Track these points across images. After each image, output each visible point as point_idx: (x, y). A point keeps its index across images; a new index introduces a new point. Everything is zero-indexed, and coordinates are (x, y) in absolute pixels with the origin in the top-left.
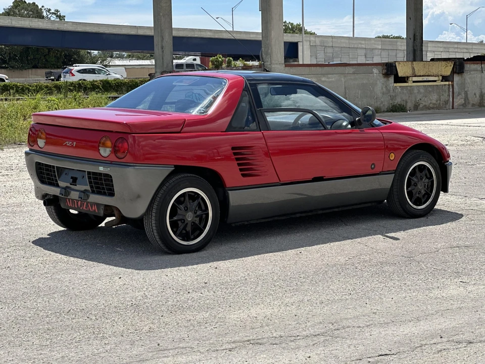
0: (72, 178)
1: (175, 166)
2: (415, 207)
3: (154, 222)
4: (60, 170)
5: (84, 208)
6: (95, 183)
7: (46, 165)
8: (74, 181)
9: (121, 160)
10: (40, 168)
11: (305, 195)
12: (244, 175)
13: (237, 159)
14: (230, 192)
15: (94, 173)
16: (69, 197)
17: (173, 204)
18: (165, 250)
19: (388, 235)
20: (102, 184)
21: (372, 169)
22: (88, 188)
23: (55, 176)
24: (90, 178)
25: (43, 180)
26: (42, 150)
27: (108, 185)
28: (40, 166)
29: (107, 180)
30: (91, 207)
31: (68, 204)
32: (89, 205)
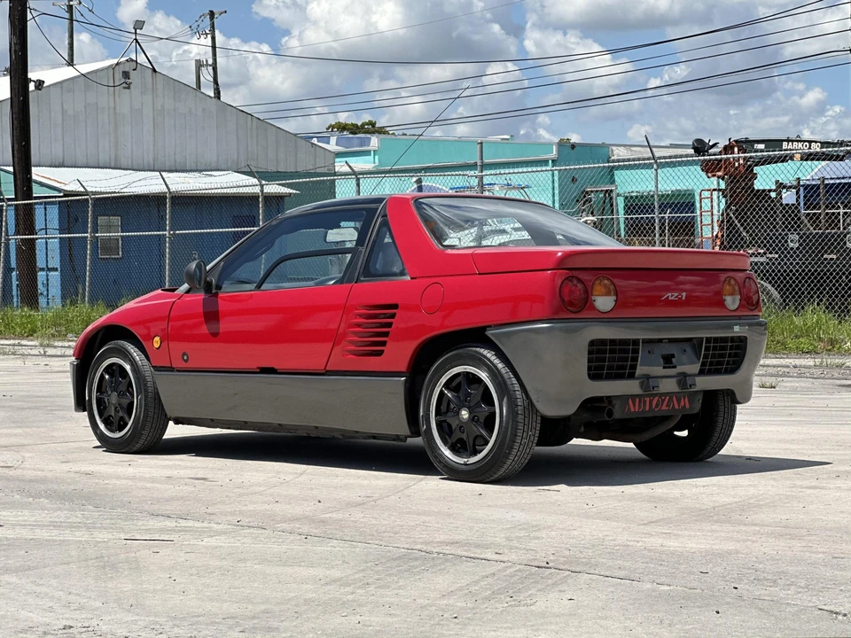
0: (663, 356)
5: (664, 408)
6: (715, 356)
7: (613, 342)
15: (717, 340)
20: (725, 356)
22: (696, 367)
23: (635, 359)
24: (707, 349)
25: (595, 374)
26: (605, 316)
27: (736, 355)
28: (597, 348)
29: (738, 348)
30: (679, 401)
31: (629, 409)
32: (674, 399)
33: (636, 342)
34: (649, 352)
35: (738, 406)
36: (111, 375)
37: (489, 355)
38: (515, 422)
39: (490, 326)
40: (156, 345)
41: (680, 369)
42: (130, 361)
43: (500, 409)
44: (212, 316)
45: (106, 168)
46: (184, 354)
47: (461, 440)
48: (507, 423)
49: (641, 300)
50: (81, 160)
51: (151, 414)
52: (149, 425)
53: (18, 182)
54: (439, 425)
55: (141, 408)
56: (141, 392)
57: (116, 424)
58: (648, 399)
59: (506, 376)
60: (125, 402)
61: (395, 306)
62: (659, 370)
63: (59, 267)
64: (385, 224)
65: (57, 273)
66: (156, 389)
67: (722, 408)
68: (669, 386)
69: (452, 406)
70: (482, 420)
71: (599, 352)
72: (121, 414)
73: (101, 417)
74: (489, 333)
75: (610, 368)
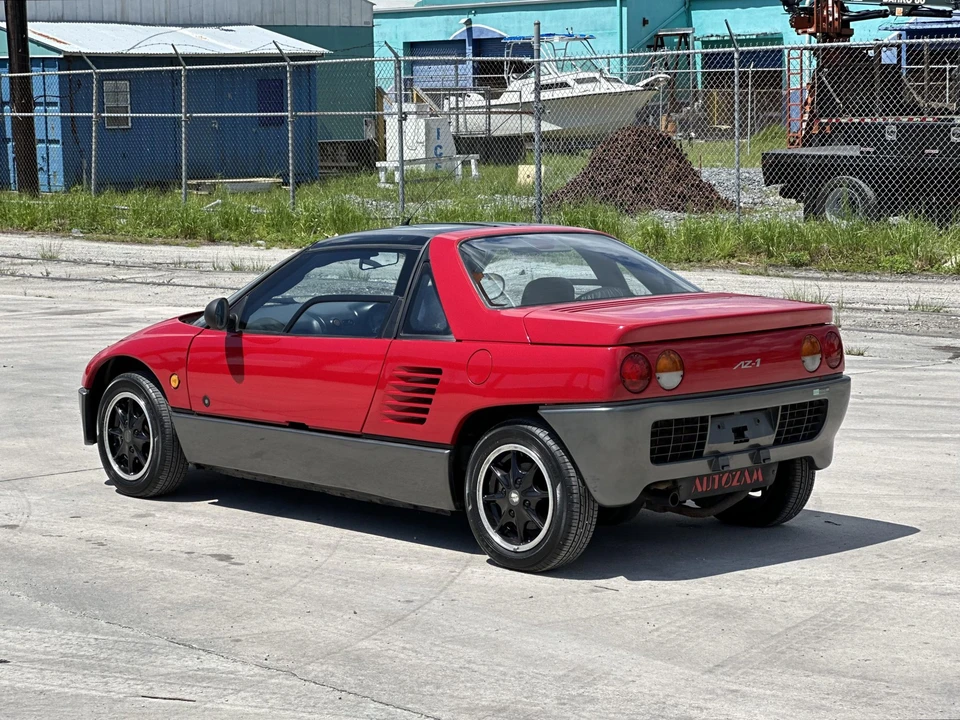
0: (734, 430)
6: (794, 423)
7: (679, 421)
8: (740, 435)
9: (835, 370)
15: (799, 405)
23: (703, 437)
24: (784, 417)
25: (659, 457)
26: (670, 394)
27: (815, 419)
28: (660, 429)
29: (817, 411)
30: (751, 475)
31: (696, 488)
32: (747, 474)
33: (704, 419)
34: (719, 427)
35: (817, 472)
36: (125, 411)
37: (542, 435)
38: (570, 511)
39: (544, 405)
40: (174, 384)
41: (752, 442)
42: (145, 398)
43: (553, 494)
44: (234, 351)
45: (112, 22)
46: (205, 398)
47: (510, 524)
48: (562, 513)
49: (712, 362)
50: (82, 13)
51: (169, 458)
52: (166, 469)
53: (13, 44)
54: (487, 505)
55: (158, 451)
56: (158, 434)
57: (130, 464)
58: (717, 477)
59: (560, 459)
60: (140, 442)
61: (439, 372)
62: (729, 446)
63: (60, 138)
64: (427, 271)
65: (58, 146)
66: (173, 429)
67: (799, 472)
68: (742, 461)
69: (501, 487)
70: (533, 506)
71: (663, 433)
72: (136, 454)
73: (113, 455)
74: (542, 412)
75: (675, 449)
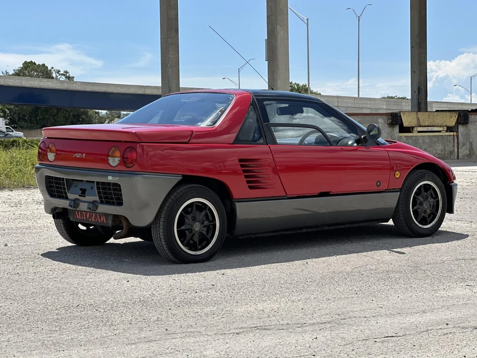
0: (81, 189)
1: (183, 176)
2: (421, 226)
3: (161, 231)
4: (70, 183)
5: (93, 220)
6: (105, 193)
7: (56, 178)
8: (83, 192)
9: (130, 169)
10: (50, 182)
11: (311, 211)
12: (251, 187)
13: (244, 171)
14: (237, 203)
15: (103, 183)
16: (78, 209)
17: (181, 213)
18: (173, 259)
19: (394, 250)
20: (111, 194)
21: (378, 186)
22: (97, 198)
26: (52, 163)
28: (49, 180)
30: (100, 218)
31: (76, 216)
32: (98, 216)
34: (75, 186)
58: (84, 214)
